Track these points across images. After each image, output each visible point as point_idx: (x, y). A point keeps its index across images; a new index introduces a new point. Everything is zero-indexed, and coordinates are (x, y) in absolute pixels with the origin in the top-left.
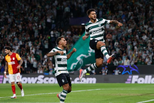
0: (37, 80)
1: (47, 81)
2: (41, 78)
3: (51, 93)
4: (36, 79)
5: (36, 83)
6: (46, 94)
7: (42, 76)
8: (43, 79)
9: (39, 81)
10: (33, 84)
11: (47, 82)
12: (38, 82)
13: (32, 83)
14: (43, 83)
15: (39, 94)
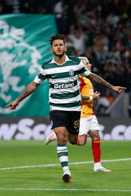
0: (17, 132)
1: (42, 133)
2: (27, 126)
3: (54, 163)
4: (14, 127)
5: (13, 137)
6: (41, 166)
7: (30, 122)
8: (32, 127)
9: (22, 133)
10: (7, 141)
11: (42, 137)
12: (19, 137)
13: (2, 138)
14: (32, 138)
15: (23, 167)
